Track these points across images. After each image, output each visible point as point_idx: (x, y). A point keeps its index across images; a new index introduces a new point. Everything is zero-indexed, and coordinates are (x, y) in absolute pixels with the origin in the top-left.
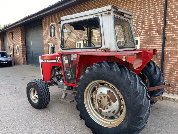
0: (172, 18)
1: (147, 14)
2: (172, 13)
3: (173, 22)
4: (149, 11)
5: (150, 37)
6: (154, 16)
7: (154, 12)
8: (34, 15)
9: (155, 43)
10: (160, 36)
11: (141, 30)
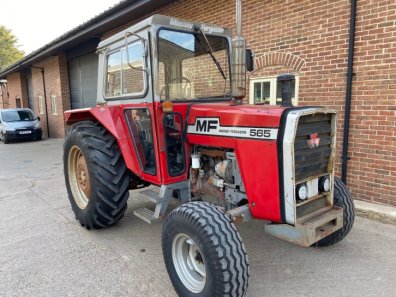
0: (367, 28)
1: (313, 20)
2: (369, 17)
3: (370, 38)
4: (319, 13)
5: (320, 73)
6: (330, 25)
7: (330, 16)
8: (81, 29)
9: (331, 85)
10: (341, 71)
11: (302, 57)
